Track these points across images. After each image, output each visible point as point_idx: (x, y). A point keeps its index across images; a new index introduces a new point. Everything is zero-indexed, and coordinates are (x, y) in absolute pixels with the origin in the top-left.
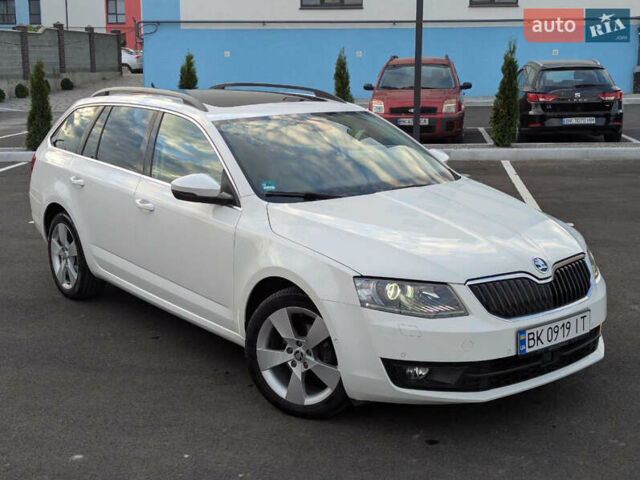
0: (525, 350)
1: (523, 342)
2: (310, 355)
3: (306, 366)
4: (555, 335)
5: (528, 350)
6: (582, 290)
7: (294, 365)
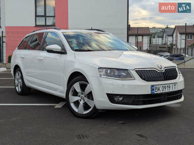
0: (154, 92)
1: (153, 90)
2: (86, 97)
3: (84, 101)
4: (165, 89)
5: (155, 93)
6: (175, 77)
7: (81, 101)
